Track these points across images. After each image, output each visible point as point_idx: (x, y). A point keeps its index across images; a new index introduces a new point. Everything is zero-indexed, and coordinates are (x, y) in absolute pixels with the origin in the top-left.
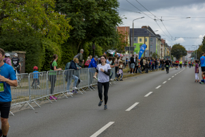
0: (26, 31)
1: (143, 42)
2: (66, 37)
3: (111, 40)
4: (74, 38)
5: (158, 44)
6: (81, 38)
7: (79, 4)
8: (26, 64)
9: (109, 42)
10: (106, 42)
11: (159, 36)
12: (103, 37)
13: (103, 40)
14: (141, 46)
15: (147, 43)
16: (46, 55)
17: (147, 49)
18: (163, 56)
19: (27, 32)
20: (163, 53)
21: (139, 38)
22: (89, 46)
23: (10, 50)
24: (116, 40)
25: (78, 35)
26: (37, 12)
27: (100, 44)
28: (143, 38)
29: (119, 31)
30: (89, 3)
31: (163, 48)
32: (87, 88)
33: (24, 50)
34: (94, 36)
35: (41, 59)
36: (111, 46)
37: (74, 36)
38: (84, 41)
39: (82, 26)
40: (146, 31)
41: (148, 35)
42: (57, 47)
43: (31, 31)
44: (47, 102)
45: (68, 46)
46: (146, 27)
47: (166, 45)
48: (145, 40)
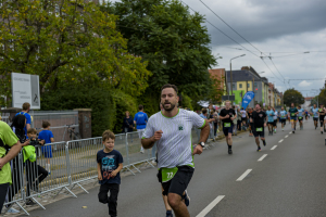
0: (90, 81)
1: (244, 88)
2: (143, 86)
3: (204, 88)
5: (264, 90)
7: (157, 42)
8: (93, 125)
9: (201, 90)
10: (197, 91)
11: (265, 79)
12: (193, 84)
14: (241, 93)
15: (250, 89)
16: (118, 112)
19: (91, 83)
20: (272, 102)
21: (238, 84)
23: (70, 108)
25: (159, 82)
26: (104, 55)
27: (188, 94)
28: (244, 84)
29: (213, 74)
30: (170, 38)
31: (272, 95)
33: (89, 107)
34: (181, 84)
35: (111, 118)
36: (204, 95)
37: (153, 83)
39: (164, 70)
40: (247, 74)
41: (250, 79)
42: (132, 101)
43: (96, 81)
44: (127, 173)
45: (146, 99)
46: (246, 68)
47: (275, 91)
48: (248, 86)
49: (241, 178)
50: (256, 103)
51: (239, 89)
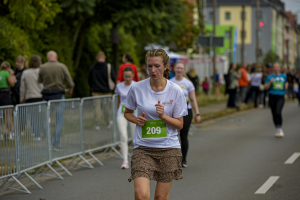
2: (51, 12)
6: (84, 14)
10: (152, 25)
14: (230, 32)
18: (292, 59)
20: (293, 52)
22: (102, 35)
27: (133, 31)
31: (293, 37)
34: (119, 8)
38: (87, 23)
45: (50, 37)
49: (263, 189)
50: (259, 53)
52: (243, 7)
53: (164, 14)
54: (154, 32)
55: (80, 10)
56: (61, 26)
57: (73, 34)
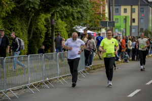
1: (128, 14)
3: (79, 12)
4: (22, 8)
5: (151, 16)
6: (34, 8)
9: (76, 15)
10: (73, 15)
12: (67, 8)
13: (67, 11)
15: (135, 16)
17: (136, 24)
21: (122, 8)
22: (46, 20)
24: (87, 11)
28: (129, 8)
32: (41, 83)
34: (54, 6)
36: (80, 20)
37: (22, 4)
38: (37, 13)
41: (136, 4)
48: (133, 11)
51: (123, 14)
52: (132, 6)
53: (79, 9)
54: (74, 19)
55: (32, 6)
56: (21, 15)
57: (28, 20)
